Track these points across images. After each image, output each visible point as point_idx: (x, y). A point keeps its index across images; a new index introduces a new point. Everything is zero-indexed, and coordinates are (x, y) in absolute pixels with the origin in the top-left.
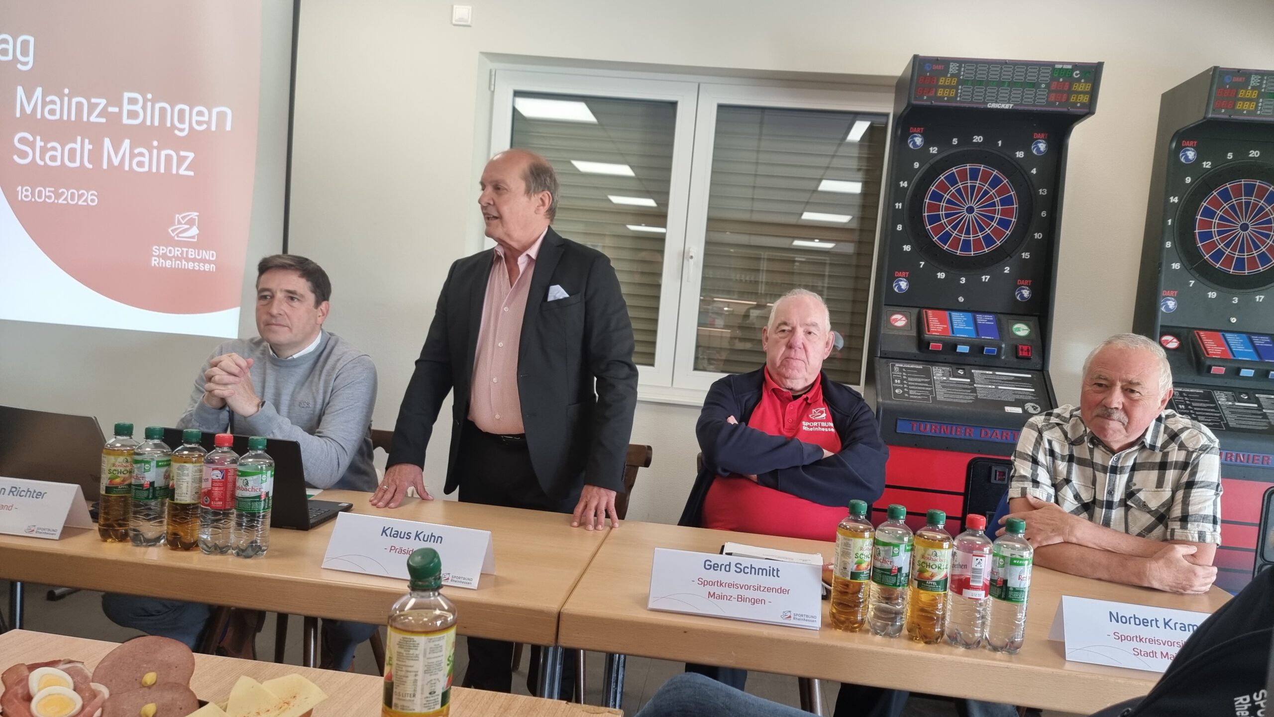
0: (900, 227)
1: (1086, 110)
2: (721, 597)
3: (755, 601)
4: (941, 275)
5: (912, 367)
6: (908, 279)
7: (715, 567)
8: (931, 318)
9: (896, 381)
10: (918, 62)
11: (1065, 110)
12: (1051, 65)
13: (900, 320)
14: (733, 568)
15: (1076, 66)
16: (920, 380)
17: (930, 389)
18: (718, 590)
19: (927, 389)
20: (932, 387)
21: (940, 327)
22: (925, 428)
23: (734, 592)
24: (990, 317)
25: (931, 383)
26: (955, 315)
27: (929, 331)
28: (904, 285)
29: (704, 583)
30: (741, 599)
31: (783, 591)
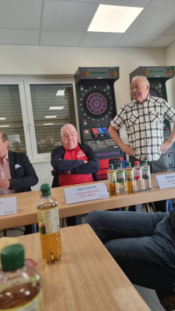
0: (82, 110)
1: (117, 78)
2: (84, 196)
3: (93, 195)
5: (92, 142)
6: (87, 122)
7: (81, 189)
8: (93, 130)
10: (80, 69)
11: (113, 78)
12: (109, 68)
13: (87, 131)
14: (85, 188)
15: (114, 68)
16: (95, 144)
18: (83, 195)
20: (98, 145)
21: (96, 132)
22: (99, 155)
23: (87, 194)
24: (106, 128)
26: (98, 128)
27: (94, 133)
28: (86, 123)
29: (79, 194)
30: (89, 195)
31: (98, 191)
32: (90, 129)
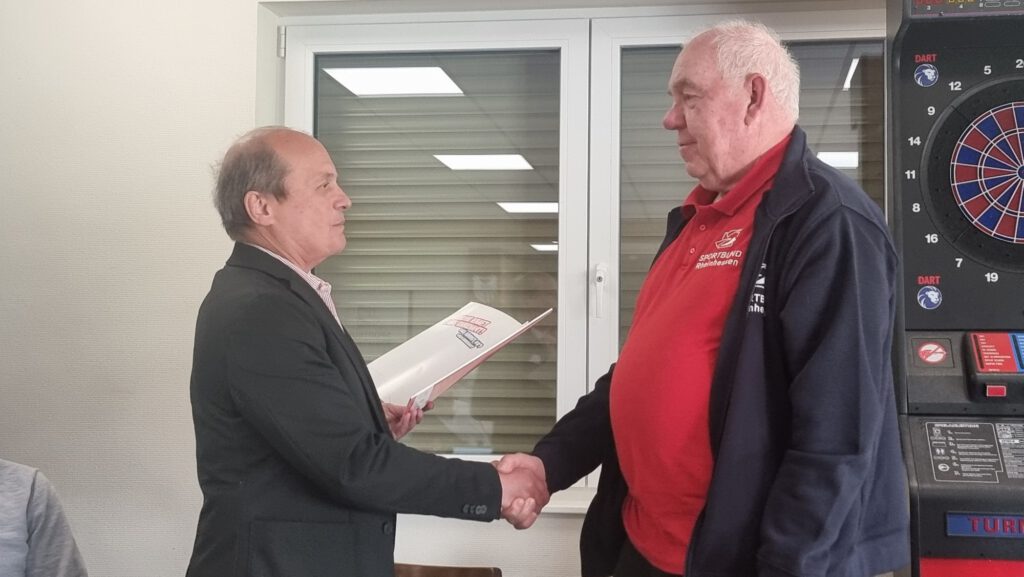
0: (916, 208)
4: (992, 277)
5: (962, 426)
6: (941, 288)
8: (983, 345)
9: (938, 451)
13: (934, 352)
16: (976, 447)
17: (994, 460)
19: (990, 460)
20: (997, 457)
21: (1000, 360)
22: (995, 527)
25: (996, 450)
26: (1022, 338)
27: (982, 367)
28: (934, 296)
32: (957, 337)
